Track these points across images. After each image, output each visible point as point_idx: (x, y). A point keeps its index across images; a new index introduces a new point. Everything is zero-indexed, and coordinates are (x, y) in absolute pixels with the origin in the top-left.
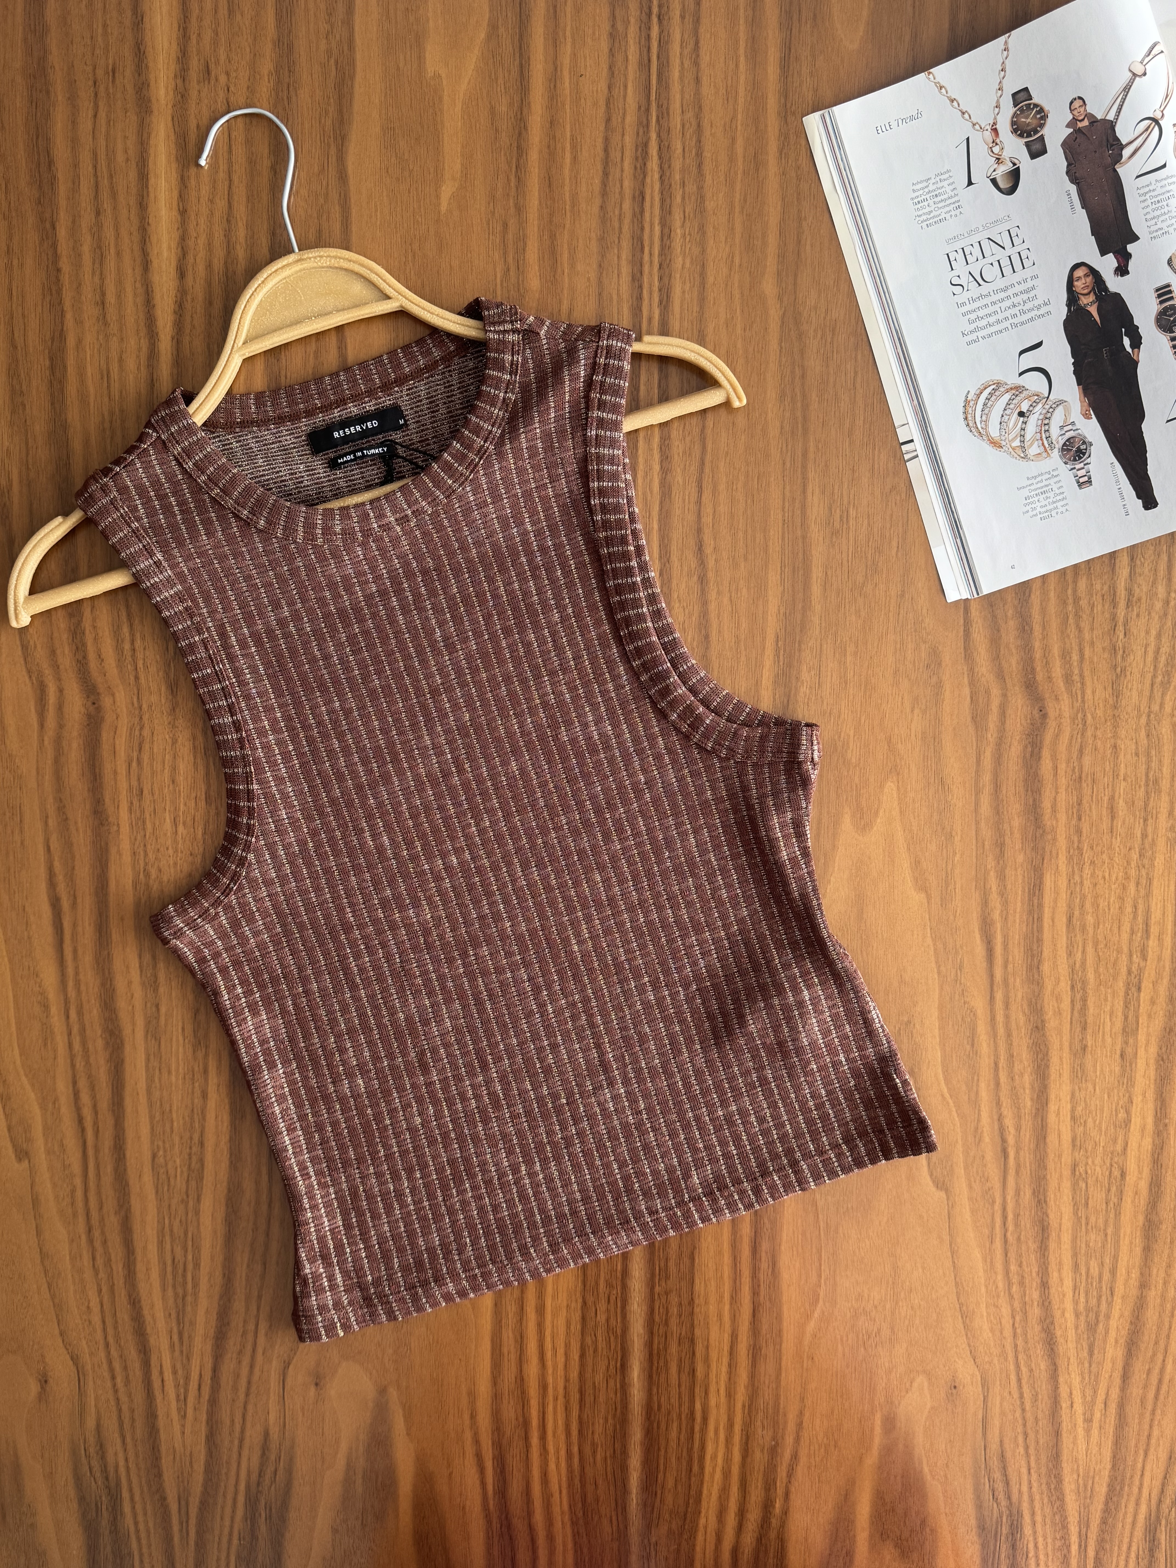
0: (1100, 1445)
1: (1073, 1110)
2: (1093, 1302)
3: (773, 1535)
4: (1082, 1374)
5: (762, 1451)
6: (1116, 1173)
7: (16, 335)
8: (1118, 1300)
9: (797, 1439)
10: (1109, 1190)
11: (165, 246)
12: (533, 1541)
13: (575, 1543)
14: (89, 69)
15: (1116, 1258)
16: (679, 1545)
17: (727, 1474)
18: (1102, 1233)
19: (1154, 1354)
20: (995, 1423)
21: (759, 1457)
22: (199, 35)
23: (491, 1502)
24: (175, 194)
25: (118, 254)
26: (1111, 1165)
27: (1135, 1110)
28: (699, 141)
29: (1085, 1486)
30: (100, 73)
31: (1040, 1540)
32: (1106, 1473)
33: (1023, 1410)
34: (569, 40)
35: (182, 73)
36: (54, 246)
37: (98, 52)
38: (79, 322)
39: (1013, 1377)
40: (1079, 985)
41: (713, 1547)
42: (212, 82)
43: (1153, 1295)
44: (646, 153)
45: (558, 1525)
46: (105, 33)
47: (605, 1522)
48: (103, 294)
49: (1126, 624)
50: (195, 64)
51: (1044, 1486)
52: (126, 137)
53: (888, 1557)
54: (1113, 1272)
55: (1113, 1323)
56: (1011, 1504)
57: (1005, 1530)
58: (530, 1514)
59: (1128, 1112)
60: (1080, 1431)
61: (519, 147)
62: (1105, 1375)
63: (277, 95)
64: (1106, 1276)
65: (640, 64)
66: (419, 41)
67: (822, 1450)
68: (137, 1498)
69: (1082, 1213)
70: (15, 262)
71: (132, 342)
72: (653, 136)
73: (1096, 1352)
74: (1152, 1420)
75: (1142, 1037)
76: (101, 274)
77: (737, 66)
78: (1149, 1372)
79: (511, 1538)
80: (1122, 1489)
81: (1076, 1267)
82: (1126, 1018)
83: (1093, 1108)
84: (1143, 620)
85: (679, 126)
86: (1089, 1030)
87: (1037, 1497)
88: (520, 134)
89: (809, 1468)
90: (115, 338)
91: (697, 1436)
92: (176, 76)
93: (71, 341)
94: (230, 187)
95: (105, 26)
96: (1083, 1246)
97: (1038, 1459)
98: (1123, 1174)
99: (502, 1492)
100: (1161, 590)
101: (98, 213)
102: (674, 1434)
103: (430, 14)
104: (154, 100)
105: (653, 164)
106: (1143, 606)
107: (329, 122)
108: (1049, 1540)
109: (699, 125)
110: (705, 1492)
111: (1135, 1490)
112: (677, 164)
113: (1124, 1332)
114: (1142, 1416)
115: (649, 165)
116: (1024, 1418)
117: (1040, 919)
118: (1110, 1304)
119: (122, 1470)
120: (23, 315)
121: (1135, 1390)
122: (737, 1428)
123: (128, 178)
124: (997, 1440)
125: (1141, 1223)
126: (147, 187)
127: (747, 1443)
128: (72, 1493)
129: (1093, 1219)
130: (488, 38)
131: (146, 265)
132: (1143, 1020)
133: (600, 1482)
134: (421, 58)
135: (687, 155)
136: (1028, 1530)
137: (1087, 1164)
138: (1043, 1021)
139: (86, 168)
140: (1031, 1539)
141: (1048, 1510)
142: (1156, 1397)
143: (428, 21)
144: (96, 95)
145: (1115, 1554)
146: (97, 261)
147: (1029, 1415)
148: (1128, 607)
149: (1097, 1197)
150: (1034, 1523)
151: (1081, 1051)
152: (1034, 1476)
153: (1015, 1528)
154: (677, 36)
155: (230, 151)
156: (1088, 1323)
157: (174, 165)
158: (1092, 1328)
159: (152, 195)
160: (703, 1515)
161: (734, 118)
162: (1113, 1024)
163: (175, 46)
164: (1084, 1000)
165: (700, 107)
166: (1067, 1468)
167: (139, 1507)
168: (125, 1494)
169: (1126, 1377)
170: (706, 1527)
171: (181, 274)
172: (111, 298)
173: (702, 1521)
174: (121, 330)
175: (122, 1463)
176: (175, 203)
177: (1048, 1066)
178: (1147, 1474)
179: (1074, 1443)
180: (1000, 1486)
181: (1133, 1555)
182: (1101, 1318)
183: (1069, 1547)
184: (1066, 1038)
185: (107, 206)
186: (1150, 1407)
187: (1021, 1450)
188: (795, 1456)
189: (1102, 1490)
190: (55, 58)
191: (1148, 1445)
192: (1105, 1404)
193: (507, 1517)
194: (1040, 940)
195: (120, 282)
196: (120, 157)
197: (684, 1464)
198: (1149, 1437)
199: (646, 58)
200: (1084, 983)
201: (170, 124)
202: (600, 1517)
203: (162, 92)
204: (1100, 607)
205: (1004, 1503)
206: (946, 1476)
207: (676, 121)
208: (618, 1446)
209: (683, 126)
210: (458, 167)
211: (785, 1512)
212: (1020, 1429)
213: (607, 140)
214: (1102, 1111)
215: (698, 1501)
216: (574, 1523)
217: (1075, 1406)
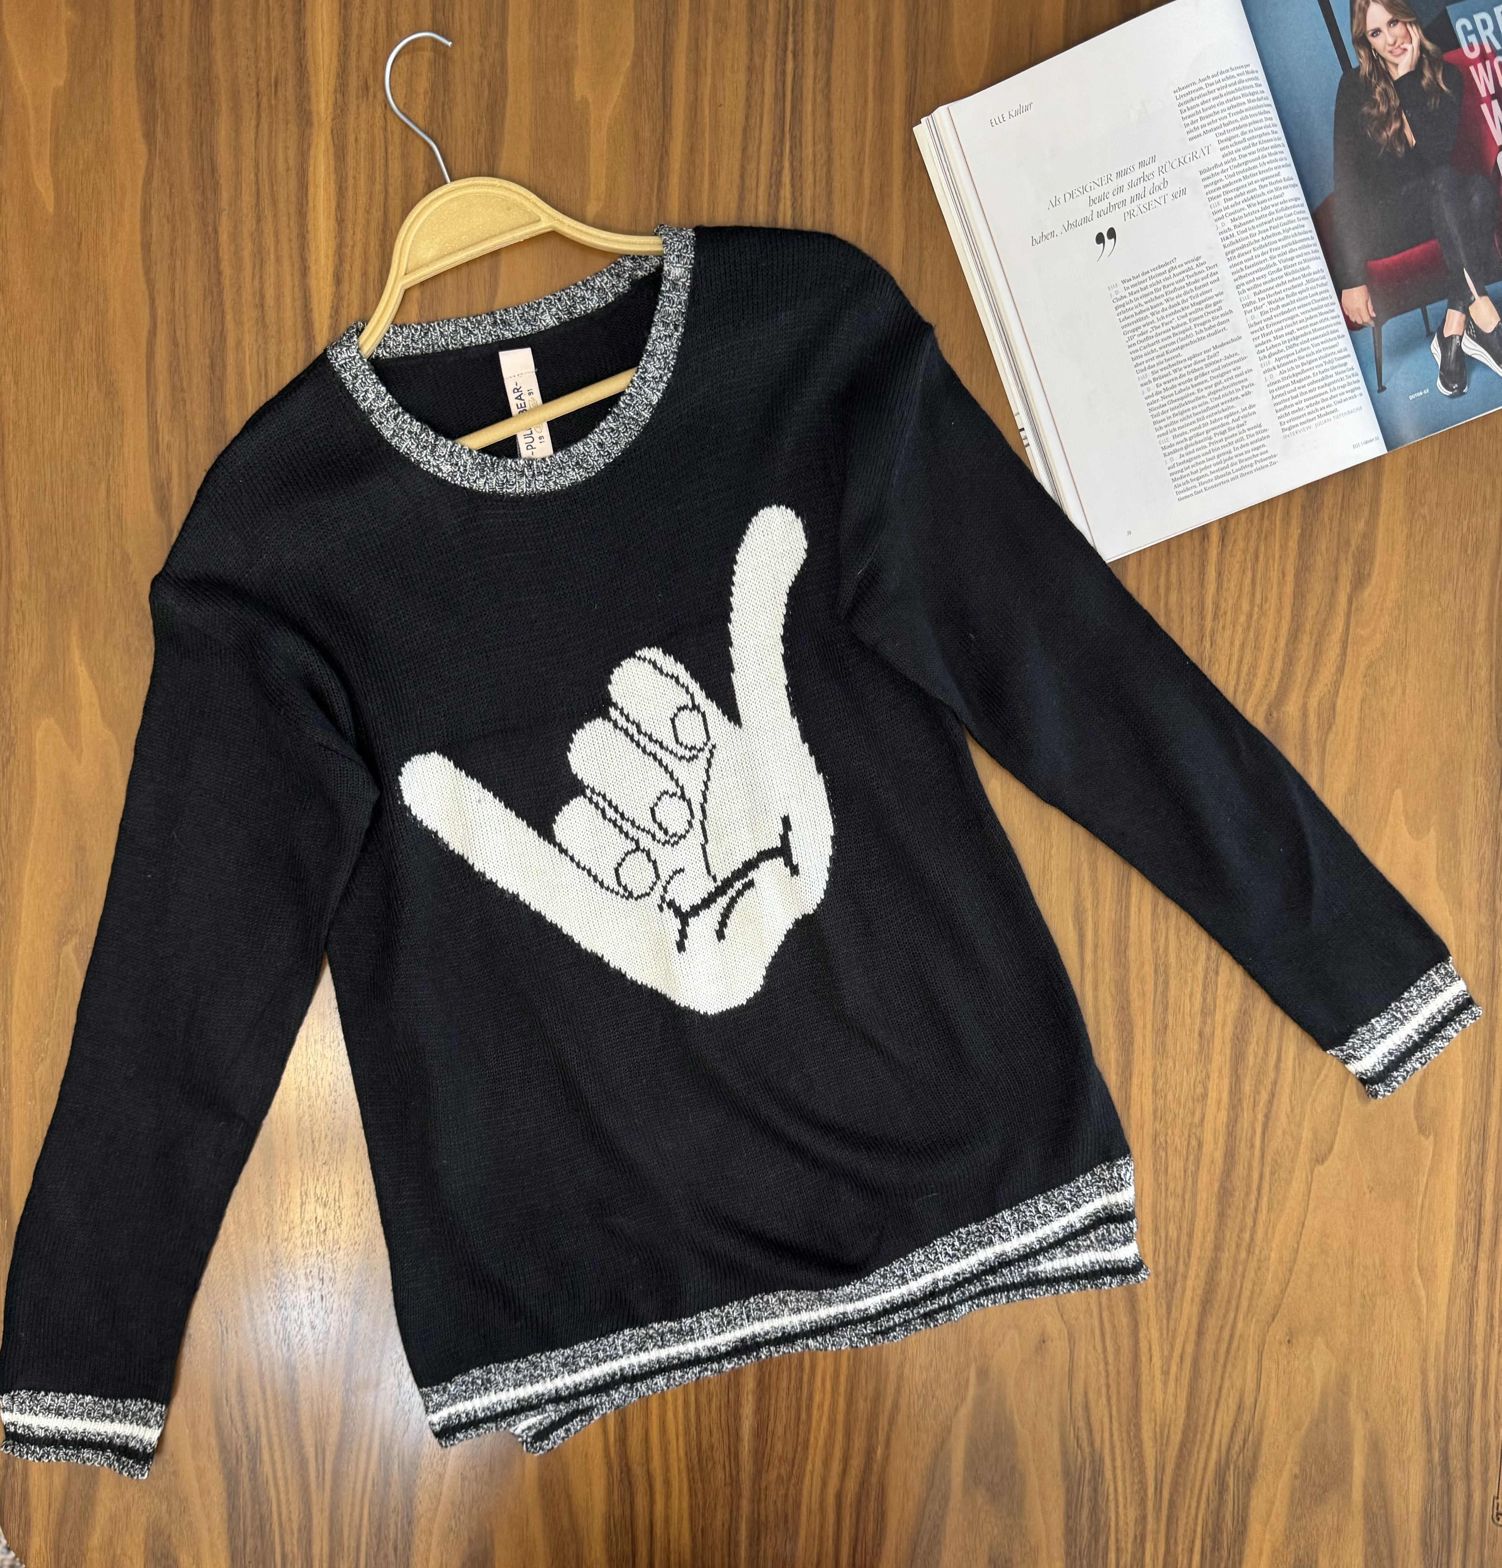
0: (1175, 1396)
1: (1155, 1084)
2: (1171, 1263)
3: (874, 1480)
4: (1161, 1330)
5: (866, 1400)
6: (1194, 1143)
7: (178, 332)
8: (1194, 1262)
9: (898, 1390)
10: (1187, 1159)
11: (322, 253)
12: (651, 1487)
13: (691, 1489)
14: (252, 80)
15: (1192, 1223)
16: (788, 1489)
17: (832, 1422)
18: (1180, 1199)
19: (1227, 1311)
20: (1080, 1375)
21: (862, 1406)
22: (359, 52)
23: (612, 1450)
24: (333, 204)
25: (278, 259)
26: (1189, 1136)
27: (1212, 1085)
28: (829, 172)
29: (1162, 1434)
30: (263, 84)
31: (1120, 1484)
32: (1181, 1421)
33: (1106, 1363)
34: (709, 71)
35: (342, 88)
36: (216, 250)
37: (261, 64)
38: (239, 323)
39: (1097, 1332)
40: (1162, 969)
41: (819, 1491)
42: (371, 98)
43: (1226, 1257)
44: (780, 181)
45: (674, 1471)
46: (269, 48)
47: (719, 1468)
48: (262, 297)
49: (1212, 636)
50: (354, 81)
51: (1124, 1434)
52: (286, 148)
53: (980, 1501)
54: (1190, 1235)
55: (1190, 1283)
56: (1093, 1450)
57: (1088, 1475)
58: (648, 1460)
59: (1205, 1088)
60: (1158, 1384)
61: (661, 172)
62: (1182, 1330)
63: (432, 114)
64: (1184, 1239)
65: (776, 96)
66: (567, 65)
67: (921, 1401)
68: (276, 1446)
69: (1162, 1179)
70: (178, 263)
71: (290, 344)
72: (787, 165)
73: (1173, 1309)
74: (1224, 1373)
75: (1219, 1017)
76: (261, 277)
77: (866, 102)
78: (1222, 1328)
79: (630, 1483)
80: (1195, 1436)
81: (1156, 1230)
82: (1204, 1000)
83: (1173, 1083)
84: (1228, 633)
85: (810, 157)
86: (1170, 1011)
87: (1117, 1444)
88: (662, 158)
89: (909, 1417)
90: (273, 340)
91: (805, 1386)
92: (335, 91)
93: (231, 342)
94: (386, 199)
95: (268, 40)
96: (1163, 1210)
97: (1119, 1411)
98: (1200, 1145)
99: (623, 1440)
100: (1245, 606)
101: (259, 220)
102: (784, 1384)
103: (579, 42)
104: (314, 114)
105: (786, 192)
106: (1229, 618)
107: (481, 141)
108: (1128, 1485)
109: (829, 156)
110: (812, 1439)
111: (1207, 1437)
112: (808, 193)
113: (1200, 1292)
114: (1214, 1370)
115: (782, 193)
116: (1107, 1371)
117: (1128, 908)
118: (1187, 1265)
119: (262, 1420)
120: (185, 317)
121: (1209, 1345)
122: (843, 1378)
123: (287, 189)
124: (1082, 1391)
125: (1216, 1190)
126: (306, 195)
127: (851, 1393)
128: (213, 1441)
129: (1171, 1186)
130: (634, 66)
131: (304, 271)
132: (1220, 1001)
133: (715, 1430)
134: (569, 82)
135: (818, 185)
136: (1108, 1475)
137: (1167, 1134)
138: (1128, 1002)
139: (248, 176)
140: (1111, 1483)
141: (1127, 1457)
142: (1228, 1352)
143: (577, 47)
144: (259, 106)
145: (1188, 1497)
146: (257, 267)
147: (1111, 1368)
148: (1214, 619)
149: (1176, 1166)
150: (1114, 1468)
151: (1162, 1029)
152: (1115, 1425)
153: (1097, 1473)
154: (810, 71)
155: (386, 165)
156: (1166, 1281)
157: (333, 177)
158: (1170, 1287)
159: (311, 204)
160: (810, 1461)
161: (862, 151)
162: (1192, 1006)
163: (335, 62)
164: (1166, 983)
165: (831, 141)
166: (1145, 1416)
167: (277, 1455)
168: (264, 1441)
169: (1200, 1333)
170: (812, 1473)
171: (338, 280)
172: (270, 301)
173: (809, 1467)
174: (279, 331)
175: (261, 1414)
176: (333, 213)
177: (1132, 1043)
178: (1218, 1423)
179: (1152, 1394)
180: (1084, 1435)
181: (1204, 1497)
182: (1179, 1278)
183: (1145, 1491)
184: (1149, 1016)
185: (268, 212)
186: (1222, 1361)
187: (1104, 1400)
188: (896, 1406)
189: (1176, 1438)
190: (220, 68)
191: (1220, 1395)
192: (1181, 1358)
193: (626, 1464)
194: (1127, 928)
195: (279, 286)
196: (281, 167)
197: (793, 1412)
198: (1220, 1389)
199: (781, 92)
200: (1167, 966)
201: (329, 137)
202: (714, 1463)
203: (322, 106)
204: (1189, 619)
205: (1087, 1450)
206: (1035, 1426)
207: (808, 151)
208: (732, 1395)
209: (814, 156)
210: (603, 188)
211: (886, 1458)
212: (1103, 1381)
213: (743, 168)
214: (1182, 1085)
215: (806, 1447)
216: (690, 1470)
217: (1154, 1359)
